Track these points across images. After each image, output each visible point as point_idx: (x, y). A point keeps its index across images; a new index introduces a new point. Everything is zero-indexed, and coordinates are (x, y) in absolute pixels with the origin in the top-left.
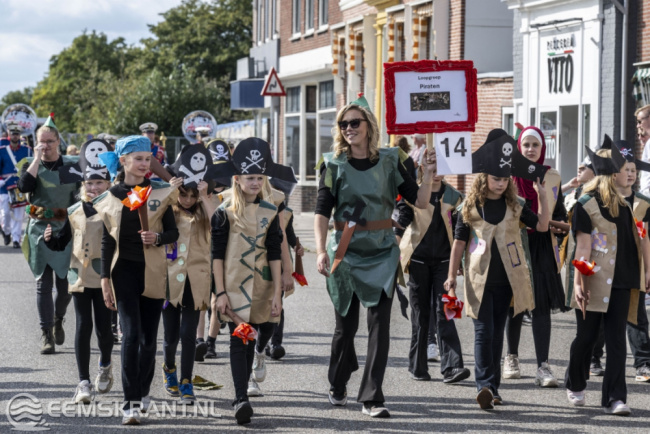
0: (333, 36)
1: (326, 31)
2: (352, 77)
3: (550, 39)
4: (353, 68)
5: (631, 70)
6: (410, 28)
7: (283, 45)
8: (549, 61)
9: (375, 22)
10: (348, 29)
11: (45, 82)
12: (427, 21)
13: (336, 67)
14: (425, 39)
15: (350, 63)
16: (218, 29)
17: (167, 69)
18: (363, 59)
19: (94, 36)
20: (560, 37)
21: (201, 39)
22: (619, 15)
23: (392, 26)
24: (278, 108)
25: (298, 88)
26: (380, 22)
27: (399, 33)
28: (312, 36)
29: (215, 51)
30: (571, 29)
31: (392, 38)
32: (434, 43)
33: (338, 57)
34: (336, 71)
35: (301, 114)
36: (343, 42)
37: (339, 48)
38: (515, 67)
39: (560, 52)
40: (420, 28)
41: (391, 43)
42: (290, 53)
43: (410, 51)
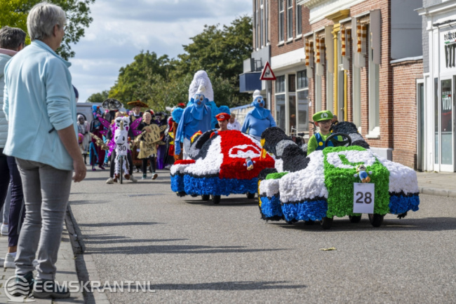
0: (305, 41)
1: (301, 38)
2: (318, 66)
3: (446, 33)
4: (318, 61)
6: (355, 32)
7: (273, 49)
8: (446, 47)
9: (332, 30)
10: (315, 36)
12: (366, 27)
13: (307, 61)
14: (365, 39)
15: (317, 57)
18: (325, 55)
19: (148, 54)
20: (452, 31)
23: (343, 32)
24: (270, 90)
25: (283, 76)
26: (335, 30)
27: (348, 36)
28: (292, 42)
31: (344, 39)
32: (371, 40)
33: (309, 54)
34: (307, 64)
35: (286, 93)
36: (312, 44)
37: (309, 48)
38: (424, 52)
39: (453, 41)
40: (362, 32)
41: (343, 43)
42: (278, 54)
43: (356, 47)
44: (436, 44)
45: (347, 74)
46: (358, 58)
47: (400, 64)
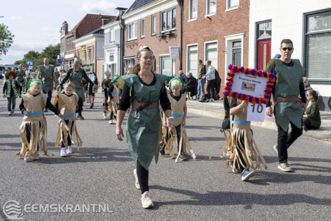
5: (123, 58)
6: (87, 51)
8: (110, 56)
9: (81, 50)
10: (76, 51)
12: (90, 50)
14: (90, 53)
20: (111, 52)
22: (121, 49)
24: (65, 64)
28: (71, 52)
29: (55, 54)
30: (113, 51)
31: (84, 52)
35: (69, 65)
37: (75, 54)
38: (104, 57)
42: (67, 54)
43: (87, 54)
44: (107, 55)
45: (85, 61)
46: (88, 57)
47: (98, 60)
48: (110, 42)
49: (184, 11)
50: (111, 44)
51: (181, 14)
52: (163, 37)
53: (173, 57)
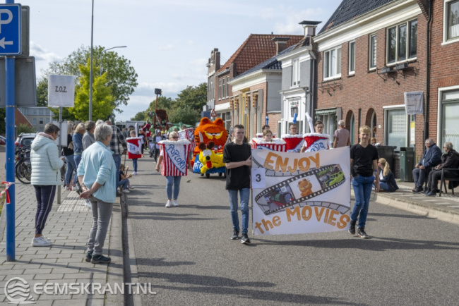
0: (230, 100)
1: (228, 98)
2: (235, 111)
3: (292, 102)
4: (236, 109)
5: (314, 112)
6: (252, 98)
7: (216, 102)
8: (291, 108)
10: (234, 98)
11: (149, 110)
12: (257, 96)
13: (231, 108)
14: (256, 101)
15: (235, 107)
16: (197, 96)
17: (183, 107)
18: (239, 106)
20: (294, 102)
21: (192, 98)
22: (311, 96)
23: (247, 97)
25: (220, 114)
26: (243, 96)
27: (249, 99)
28: (224, 99)
29: (196, 102)
30: (298, 99)
31: (247, 101)
32: (259, 102)
33: (231, 106)
34: (231, 110)
36: (233, 101)
37: (232, 103)
38: (282, 110)
39: (294, 106)
40: (255, 98)
42: (218, 104)
43: (252, 104)
44: (287, 106)
45: (248, 116)
46: (253, 109)
47: (271, 114)
48: (292, 83)
49: (434, 25)
50: (294, 87)
51: (428, 31)
52: (392, 73)
53: (412, 112)
